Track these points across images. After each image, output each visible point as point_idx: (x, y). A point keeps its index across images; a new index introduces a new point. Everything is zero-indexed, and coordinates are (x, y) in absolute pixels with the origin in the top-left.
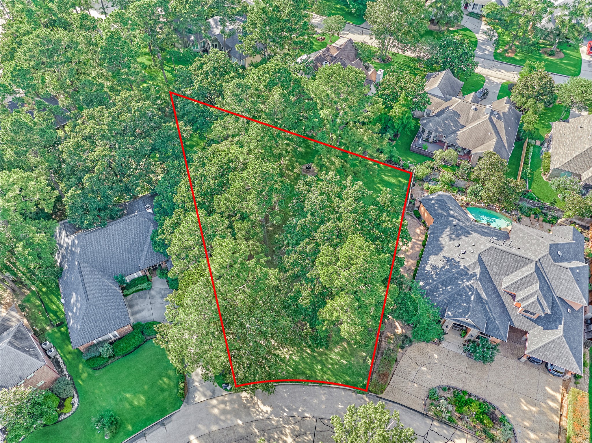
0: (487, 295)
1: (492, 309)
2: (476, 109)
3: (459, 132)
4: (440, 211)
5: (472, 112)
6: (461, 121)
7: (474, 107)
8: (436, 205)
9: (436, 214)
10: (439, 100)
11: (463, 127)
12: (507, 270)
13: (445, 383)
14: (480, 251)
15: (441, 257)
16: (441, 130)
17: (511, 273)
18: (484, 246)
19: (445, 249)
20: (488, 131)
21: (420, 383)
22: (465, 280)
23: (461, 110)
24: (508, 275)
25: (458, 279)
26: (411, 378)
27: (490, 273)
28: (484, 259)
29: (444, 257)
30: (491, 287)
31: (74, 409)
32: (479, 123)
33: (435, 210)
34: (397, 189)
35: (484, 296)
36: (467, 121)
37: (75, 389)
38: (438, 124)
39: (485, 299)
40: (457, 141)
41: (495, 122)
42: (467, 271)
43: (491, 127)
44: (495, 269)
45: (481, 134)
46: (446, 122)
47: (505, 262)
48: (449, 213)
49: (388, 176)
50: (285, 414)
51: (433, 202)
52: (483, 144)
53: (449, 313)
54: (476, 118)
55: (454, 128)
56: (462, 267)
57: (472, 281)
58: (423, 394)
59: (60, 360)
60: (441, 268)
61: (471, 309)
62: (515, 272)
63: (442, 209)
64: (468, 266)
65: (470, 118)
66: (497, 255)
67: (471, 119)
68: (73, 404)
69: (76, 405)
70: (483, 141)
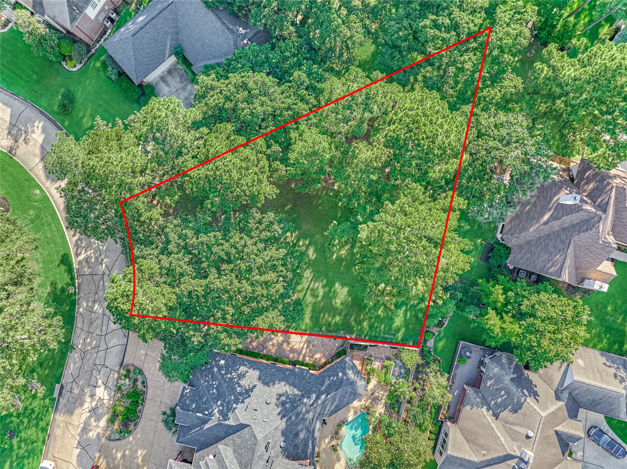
0: (209, 429)
1: (198, 432)
2: (528, 437)
3: (484, 409)
4: (327, 383)
5: (523, 431)
6: (505, 414)
7: (531, 434)
8: (335, 378)
9: (325, 377)
10: (557, 382)
11: (496, 416)
12: (238, 454)
13: (150, 383)
14: (253, 426)
15: (255, 383)
16: (488, 385)
17: (236, 457)
18: (260, 432)
19: (266, 387)
20: (488, 451)
21: (146, 361)
22: (221, 408)
23: (524, 415)
24: (234, 453)
25: (224, 401)
26: (149, 353)
27: (235, 435)
28: (246, 430)
29: (255, 386)
30: (222, 434)
31: (71, 69)
32: (502, 439)
33: (330, 377)
34: (385, 328)
35: (207, 426)
36: (506, 423)
37: (87, 62)
38: (499, 380)
39: (204, 426)
40: (468, 407)
41: (507, 462)
42: (231, 411)
43: (495, 455)
44: (239, 441)
45: (482, 441)
46: (503, 392)
47: (244, 452)
48: (323, 393)
49: (405, 315)
50: (101, 248)
51: (340, 374)
52: (467, 441)
53: (188, 390)
54: (514, 435)
55: (493, 403)
56: (234, 405)
57: (218, 416)
58: (138, 364)
59: (108, 34)
60: (238, 383)
61: (186, 412)
62: (236, 462)
63: (329, 384)
64: (235, 413)
65: (512, 427)
66: (250, 445)
67: (510, 428)
68: (75, 66)
69: (74, 70)
70: (472, 442)
